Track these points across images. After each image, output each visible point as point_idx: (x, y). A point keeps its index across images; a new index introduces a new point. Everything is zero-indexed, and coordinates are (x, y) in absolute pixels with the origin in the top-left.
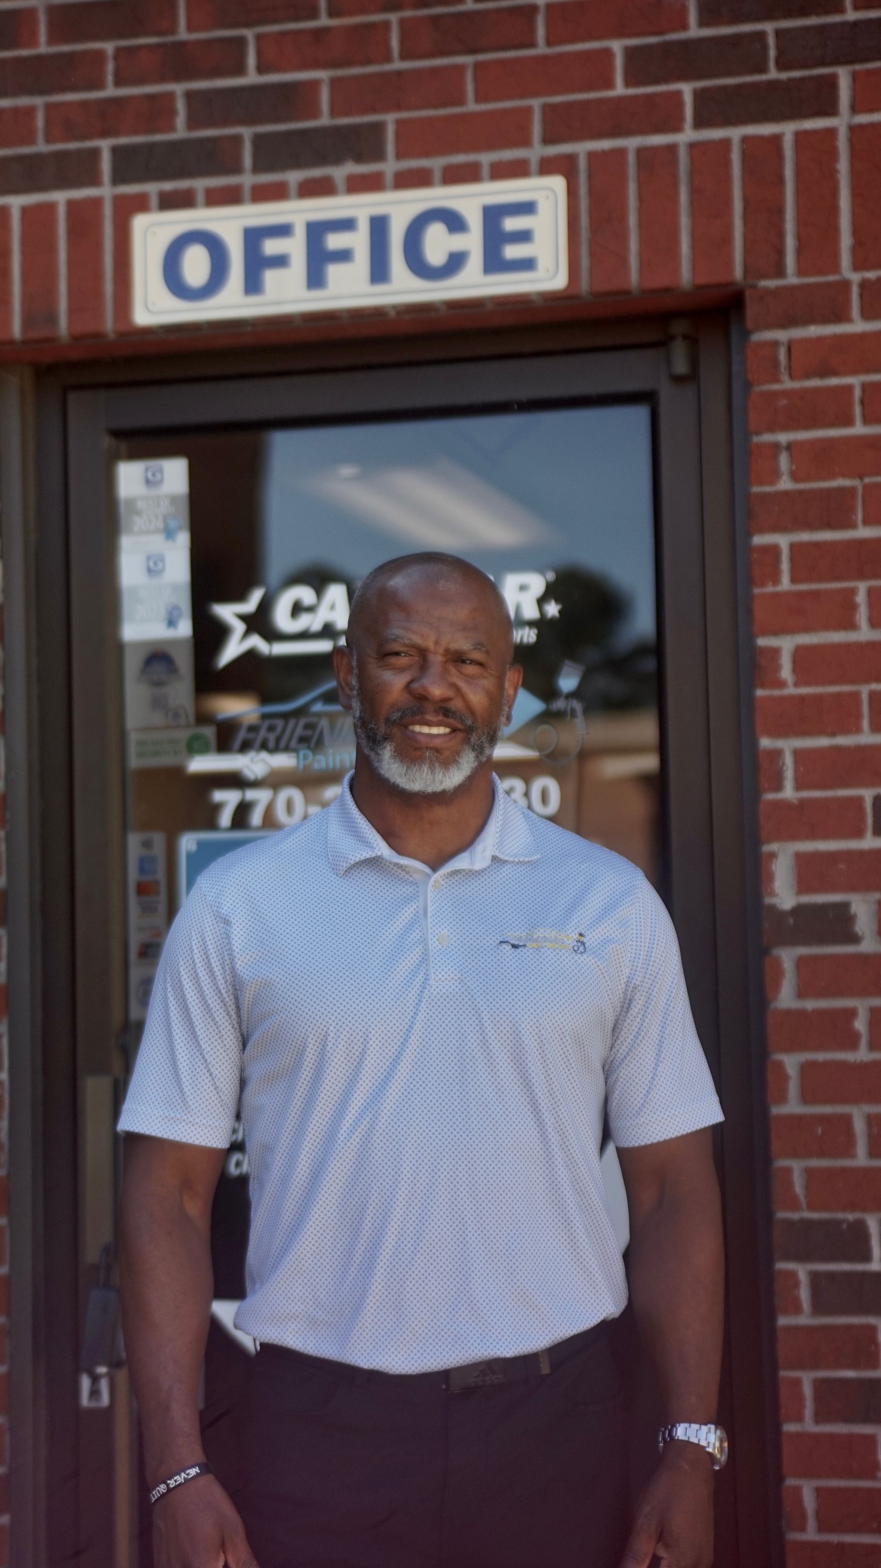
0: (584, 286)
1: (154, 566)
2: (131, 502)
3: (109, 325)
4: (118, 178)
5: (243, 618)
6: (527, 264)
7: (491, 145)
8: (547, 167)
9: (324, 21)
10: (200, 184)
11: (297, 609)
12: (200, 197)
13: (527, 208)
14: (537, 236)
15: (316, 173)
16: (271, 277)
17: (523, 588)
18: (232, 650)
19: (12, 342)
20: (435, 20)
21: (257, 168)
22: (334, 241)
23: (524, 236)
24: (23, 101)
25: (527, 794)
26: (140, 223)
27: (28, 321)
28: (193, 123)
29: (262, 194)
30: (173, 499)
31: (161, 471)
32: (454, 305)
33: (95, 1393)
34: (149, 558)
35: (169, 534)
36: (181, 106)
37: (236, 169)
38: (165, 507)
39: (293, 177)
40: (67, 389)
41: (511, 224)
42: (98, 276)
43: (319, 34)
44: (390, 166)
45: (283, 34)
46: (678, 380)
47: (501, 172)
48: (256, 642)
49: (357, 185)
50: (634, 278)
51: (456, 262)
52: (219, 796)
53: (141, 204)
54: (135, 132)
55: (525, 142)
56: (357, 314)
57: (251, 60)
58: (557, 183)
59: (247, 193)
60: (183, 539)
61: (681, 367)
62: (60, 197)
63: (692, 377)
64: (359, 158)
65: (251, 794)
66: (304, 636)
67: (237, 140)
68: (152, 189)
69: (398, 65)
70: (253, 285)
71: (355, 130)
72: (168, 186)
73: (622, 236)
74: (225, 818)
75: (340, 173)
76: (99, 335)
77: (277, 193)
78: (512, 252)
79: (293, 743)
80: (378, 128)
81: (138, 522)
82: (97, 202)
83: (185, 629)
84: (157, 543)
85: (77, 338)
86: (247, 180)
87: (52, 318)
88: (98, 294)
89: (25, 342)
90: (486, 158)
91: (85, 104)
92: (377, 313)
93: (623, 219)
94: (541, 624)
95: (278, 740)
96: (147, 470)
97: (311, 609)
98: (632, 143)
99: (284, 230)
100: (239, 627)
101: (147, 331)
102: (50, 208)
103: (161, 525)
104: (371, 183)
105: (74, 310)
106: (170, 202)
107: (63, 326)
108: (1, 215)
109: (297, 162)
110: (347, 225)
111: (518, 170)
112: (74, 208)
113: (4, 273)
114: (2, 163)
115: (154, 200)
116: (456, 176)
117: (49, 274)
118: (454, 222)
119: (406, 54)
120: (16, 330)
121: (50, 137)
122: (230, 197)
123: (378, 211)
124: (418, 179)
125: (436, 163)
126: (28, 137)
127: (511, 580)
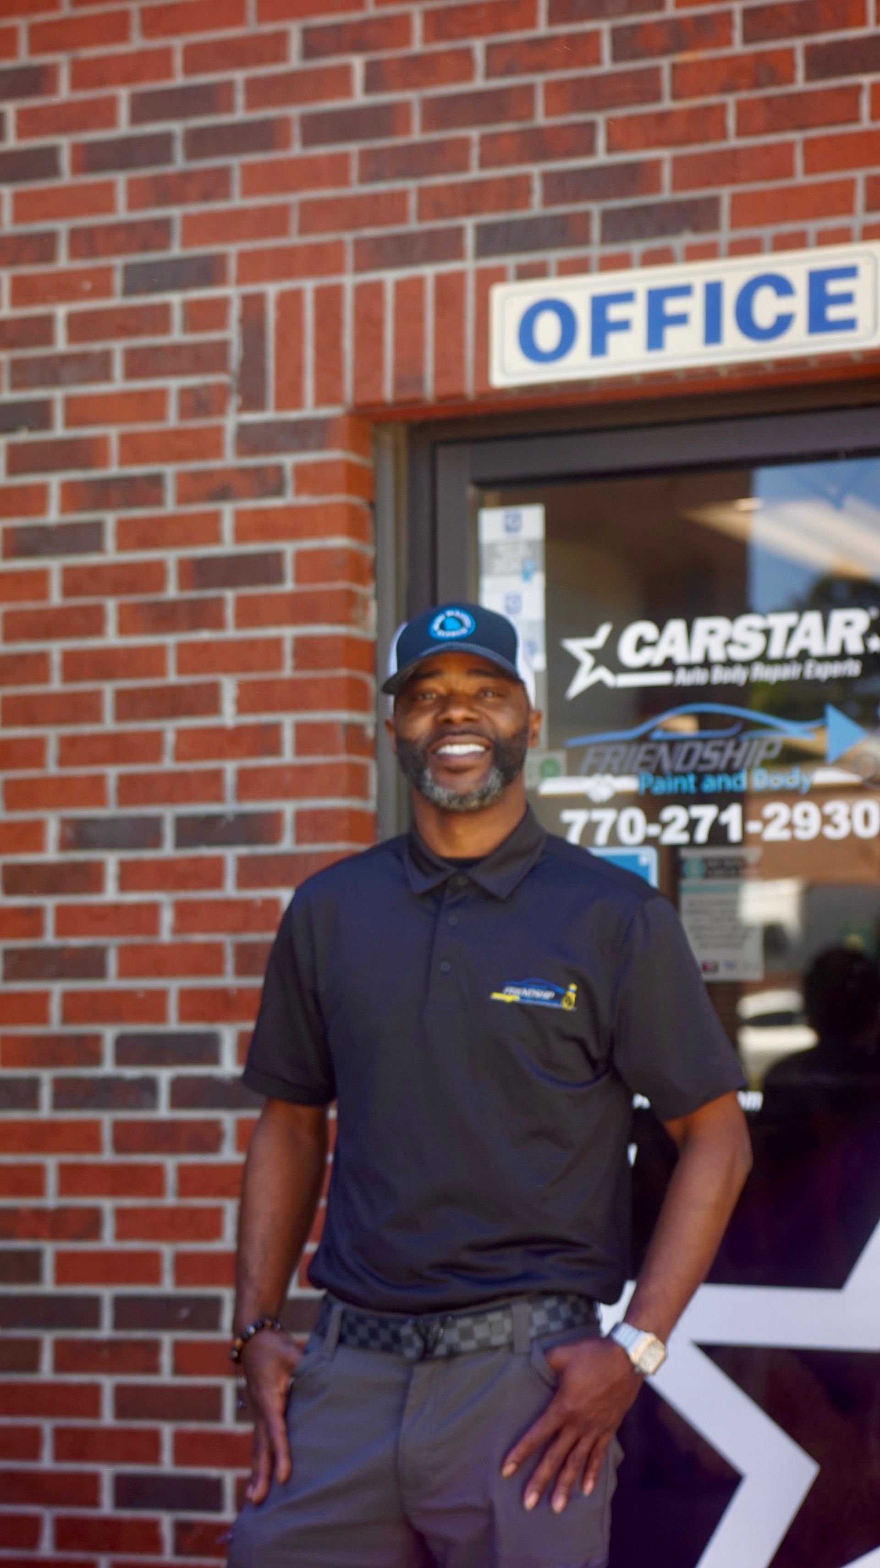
1: (512, 605)
2: (493, 546)
3: (470, 387)
4: (482, 251)
5: (592, 652)
6: (849, 324)
7: (818, 213)
8: (869, 234)
9: (667, 104)
10: (553, 256)
11: (641, 644)
12: (553, 268)
13: (850, 272)
14: (858, 298)
15: (657, 243)
16: (614, 340)
17: (849, 624)
18: (581, 682)
19: (382, 404)
20: (768, 101)
21: (606, 239)
22: (672, 306)
23: (846, 298)
24: (397, 185)
25: (850, 817)
26: (499, 293)
27: (399, 384)
28: (549, 199)
29: (610, 264)
30: (531, 543)
31: (518, 518)
32: (783, 364)
34: (508, 598)
35: (526, 575)
36: (537, 187)
37: (584, 240)
38: (523, 551)
39: (637, 248)
40: (436, 444)
41: (835, 287)
42: (460, 342)
43: (662, 118)
44: (725, 235)
45: (631, 119)
47: (827, 239)
48: (604, 674)
49: (696, 254)
51: (783, 323)
52: (568, 816)
53: (500, 276)
54: (496, 208)
55: (848, 209)
56: (692, 373)
57: (601, 141)
58: (877, 249)
59: (594, 263)
60: (538, 581)
62: (429, 272)
64: (697, 228)
65: (597, 815)
66: (647, 668)
67: (586, 217)
68: (510, 261)
69: (733, 142)
70: (598, 347)
71: (693, 204)
72: (525, 258)
74: (573, 836)
75: (678, 243)
76: (460, 396)
77: (621, 263)
78: (835, 313)
79: (636, 767)
80: (713, 203)
81: (499, 565)
82: (460, 277)
83: (539, 662)
84: (515, 584)
85: (442, 399)
86: (595, 251)
87: (419, 381)
88: (459, 358)
89: (397, 403)
90: (812, 227)
91: (452, 187)
92: (711, 371)
94: (865, 657)
95: (622, 764)
96: (507, 517)
97: (653, 644)
99: (627, 297)
100: (587, 661)
101: (503, 392)
102: (418, 283)
103: (517, 566)
104: (707, 252)
105: (439, 374)
106: (526, 273)
107: (429, 389)
108: (376, 289)
109: (640, 234)
110: (684, 291)
111: (842, 237)
112: (441, 281)
113: (378, 341)
114: (378, 242)
115: (512, 272)
116: (784, 244)
117: (418, 341)
118: (782, 287)
119: (741, 132)
120: (388, 392)
121: (421, 217)
122: (579, 267)
123: (713, 278)
124: (750, 247)
125: (767, 232)
126: (402, 218)
127: (838, 617)
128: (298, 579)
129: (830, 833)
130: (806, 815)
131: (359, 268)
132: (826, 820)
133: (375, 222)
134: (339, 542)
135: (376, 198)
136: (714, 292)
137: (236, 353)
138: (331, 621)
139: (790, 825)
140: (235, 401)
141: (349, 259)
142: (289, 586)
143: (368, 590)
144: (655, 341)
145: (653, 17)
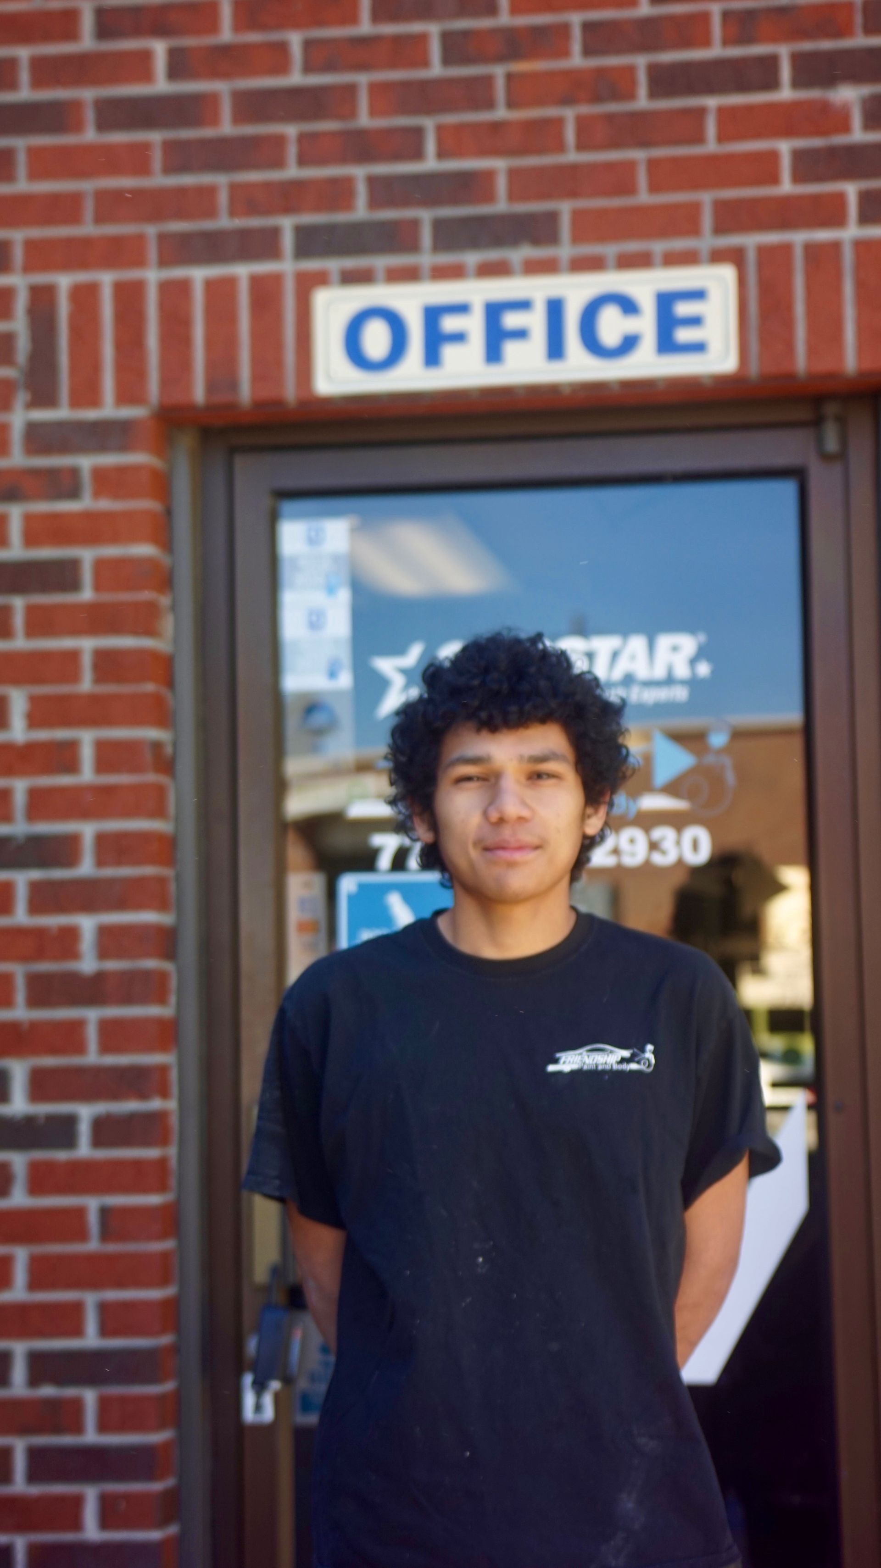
0: (754, 370)
1: (316, 621)
2: (294, 559)
3: (290, 393)
4: (300, 254)
5: (404, 671)
6: (699, 347)
7: (665, 233)
8: (717, 257)
9: (501, 113)
10: (380, 262)
12: (381, 274)
13: (698, 295)
14: (708, 321)
15: (493, 255)
16: (449, 352)
17: (675, 649)
18: (391, 702)
19: (193, 406)
20: (610, 118)
21: (438, 247)
22: (511, 320)
23: (695, 321)
24: (205, 179)
25: (678, 843)
26: (321, 297)
27: (211, 386)
28: (374, 203)
29: (441, 273)
30: (336, 558)
31: (322, 531)
32: (628, 384)
33: (258, 1408)
34: (310, 613)
35: (331, 590)
36: (361, 190)
37: (413, 246)
38: (327, 566)
39: (472, 258)
40: (233, 450)
41: (683, 309)
42: (278, 346)
43: (496, 127)
44: (565, 251)
45: (460, 126)
46: (826, 457)
47: (673, 260)
49: (534, 268)
50: (801, 362)
51: (629, 343)
52: (379, 839)
53: (321, 279)
54: (317, 211)
55: (695, 231)
56: (533, 390)
57: (431, 146)
58: (727, 273)
59: (427, 272)
60: (344, 596)
61: (832, 444)
62: (242, 271)
63: (842, 456)
64: (536, 242)
67: (415, 224)
68: (334, 265)
69: (572, 156)
70: (432, 358)
71: (532, 218)
72: (349, 263)
73: (788, 324)
74: (385, 861)
75: (518, 255)
76: (279, 403)
77: (455, 273)
78: (683, 335)
80: (552, 218)
81: (302, 579)
82: (277, 278)
83: (345, 680)
84: (318, 598)
85: (259, 405)
86: (426, 259)
87: (233, 384)
88: (279, 363)
89: (209, 407)
90: (658, 247)
91: (265, 185)
92: (553, 389)
93: (789, 307)
94: (693, 683)
96: (309, 529)
98: (799, 238)
99: (462, 309)
100: (398, 681)
101: (328, 400)
102: (230, 283)
103: (322, 581)
104: (547, 267)
105: (257, 378)
106: (350, 278)
107: (245, 393)
108: (183, 287)
109: (474, 244)
110: (524, 305)
111: (688, 259)
112: (256, 281)
113: (186, 341)
114: (185, 238)
115: (335, 276)
116: (627, 262)
117: (231, 342)
118: (628, 306)
119: (581, 146)
120: (199, 394)
121: (233, 213)
122: (409, 275)
123: (555, 293)
124: (594, 264)
125: (610, 250)
126: (211, 212)
127: (664, 642)
128: (98, 587)
129: (658, 859)
130: (632, 841)
131: (163, 262)
132: (654, 846)
133: (181, 214)
134: (144, 550)
135: (182, 191)
136: (555, 309)
137: (23, 346)
138: (135, 632)
139: (616, 851)
140: (21, 397)
141: (152, 253)
142: (87, 594)
143: (165, 601)
144: (493, 354)
145: (484, 23)
